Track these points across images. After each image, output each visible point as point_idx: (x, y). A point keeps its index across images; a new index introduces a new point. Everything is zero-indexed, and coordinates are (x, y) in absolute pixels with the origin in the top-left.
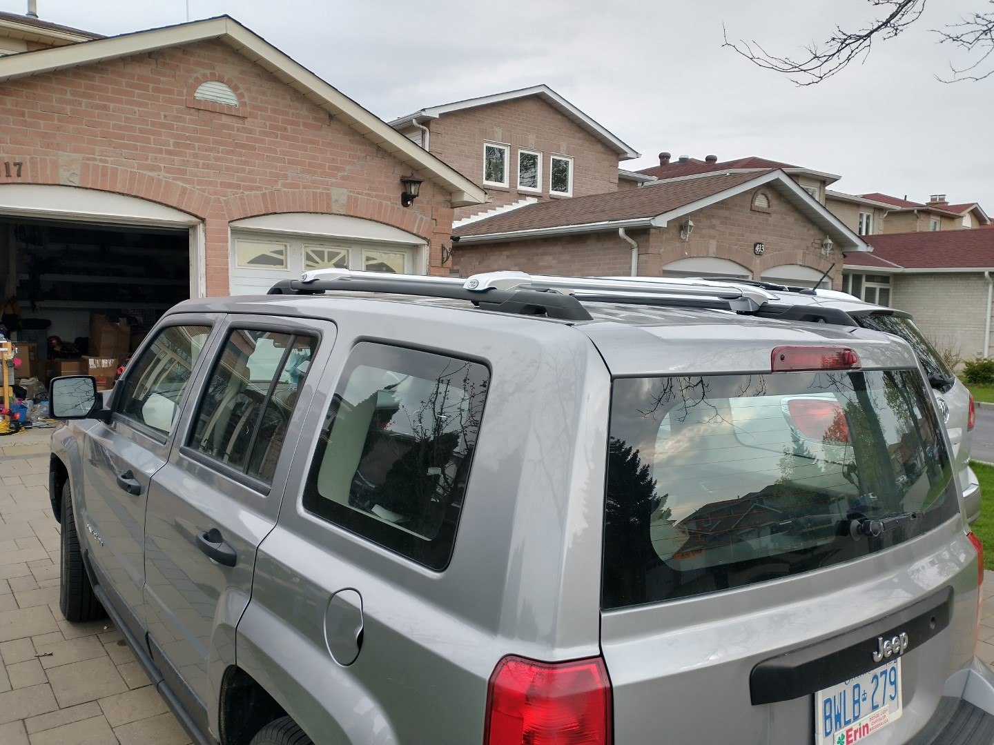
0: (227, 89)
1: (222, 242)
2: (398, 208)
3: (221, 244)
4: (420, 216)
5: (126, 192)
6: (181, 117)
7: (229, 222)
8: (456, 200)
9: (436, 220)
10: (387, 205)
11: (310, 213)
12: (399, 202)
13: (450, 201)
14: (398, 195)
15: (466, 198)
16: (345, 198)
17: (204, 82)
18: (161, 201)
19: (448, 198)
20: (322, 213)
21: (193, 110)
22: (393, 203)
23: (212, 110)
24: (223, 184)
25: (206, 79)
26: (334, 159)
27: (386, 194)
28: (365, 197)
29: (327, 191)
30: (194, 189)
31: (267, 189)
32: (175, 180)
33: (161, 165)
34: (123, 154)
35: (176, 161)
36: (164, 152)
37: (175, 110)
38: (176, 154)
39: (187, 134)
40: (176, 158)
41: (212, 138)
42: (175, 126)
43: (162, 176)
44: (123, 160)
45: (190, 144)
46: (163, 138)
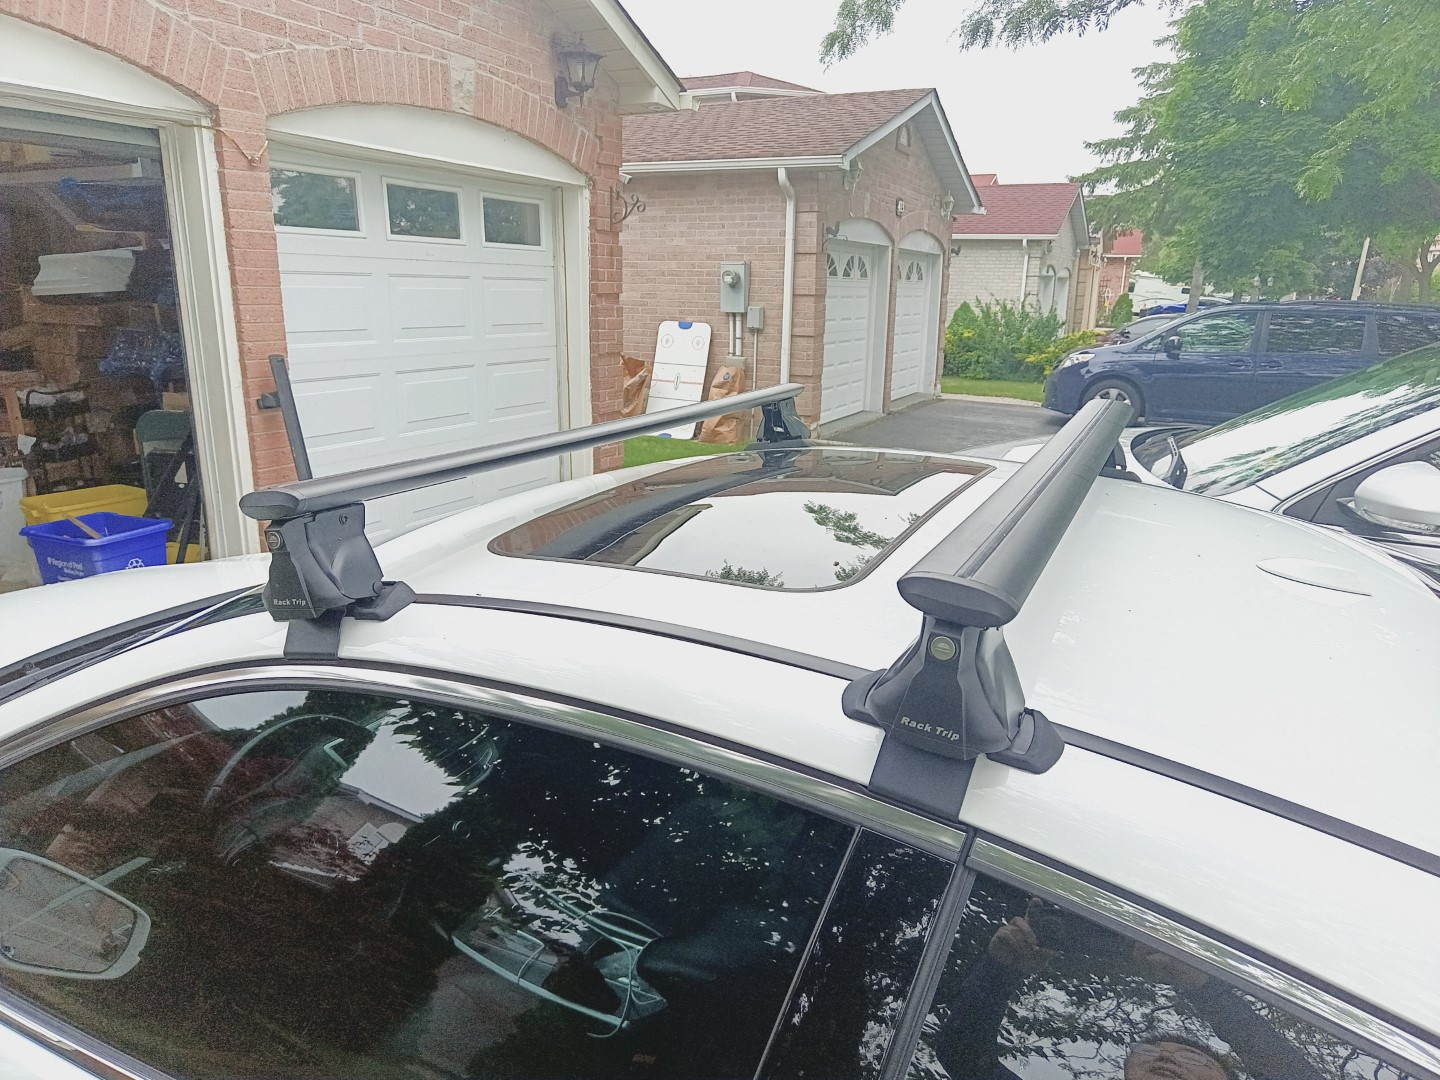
2: (551, 109)
4: (581, 129)
7: (268, 118)
8: (628, 100)
9: (600, 138)
10: (534, 101)
11: (416, 107)
12: (552, 98)
13: (618, 102)
14: (551, 83)
15: (656, 97)
16: (471, 78)
20: (433, 111)
22: (543, 99)
27: (532, 78)
28: (503, 81)
29: (444, 62)
30: (185, 23)
31: (336, 40)
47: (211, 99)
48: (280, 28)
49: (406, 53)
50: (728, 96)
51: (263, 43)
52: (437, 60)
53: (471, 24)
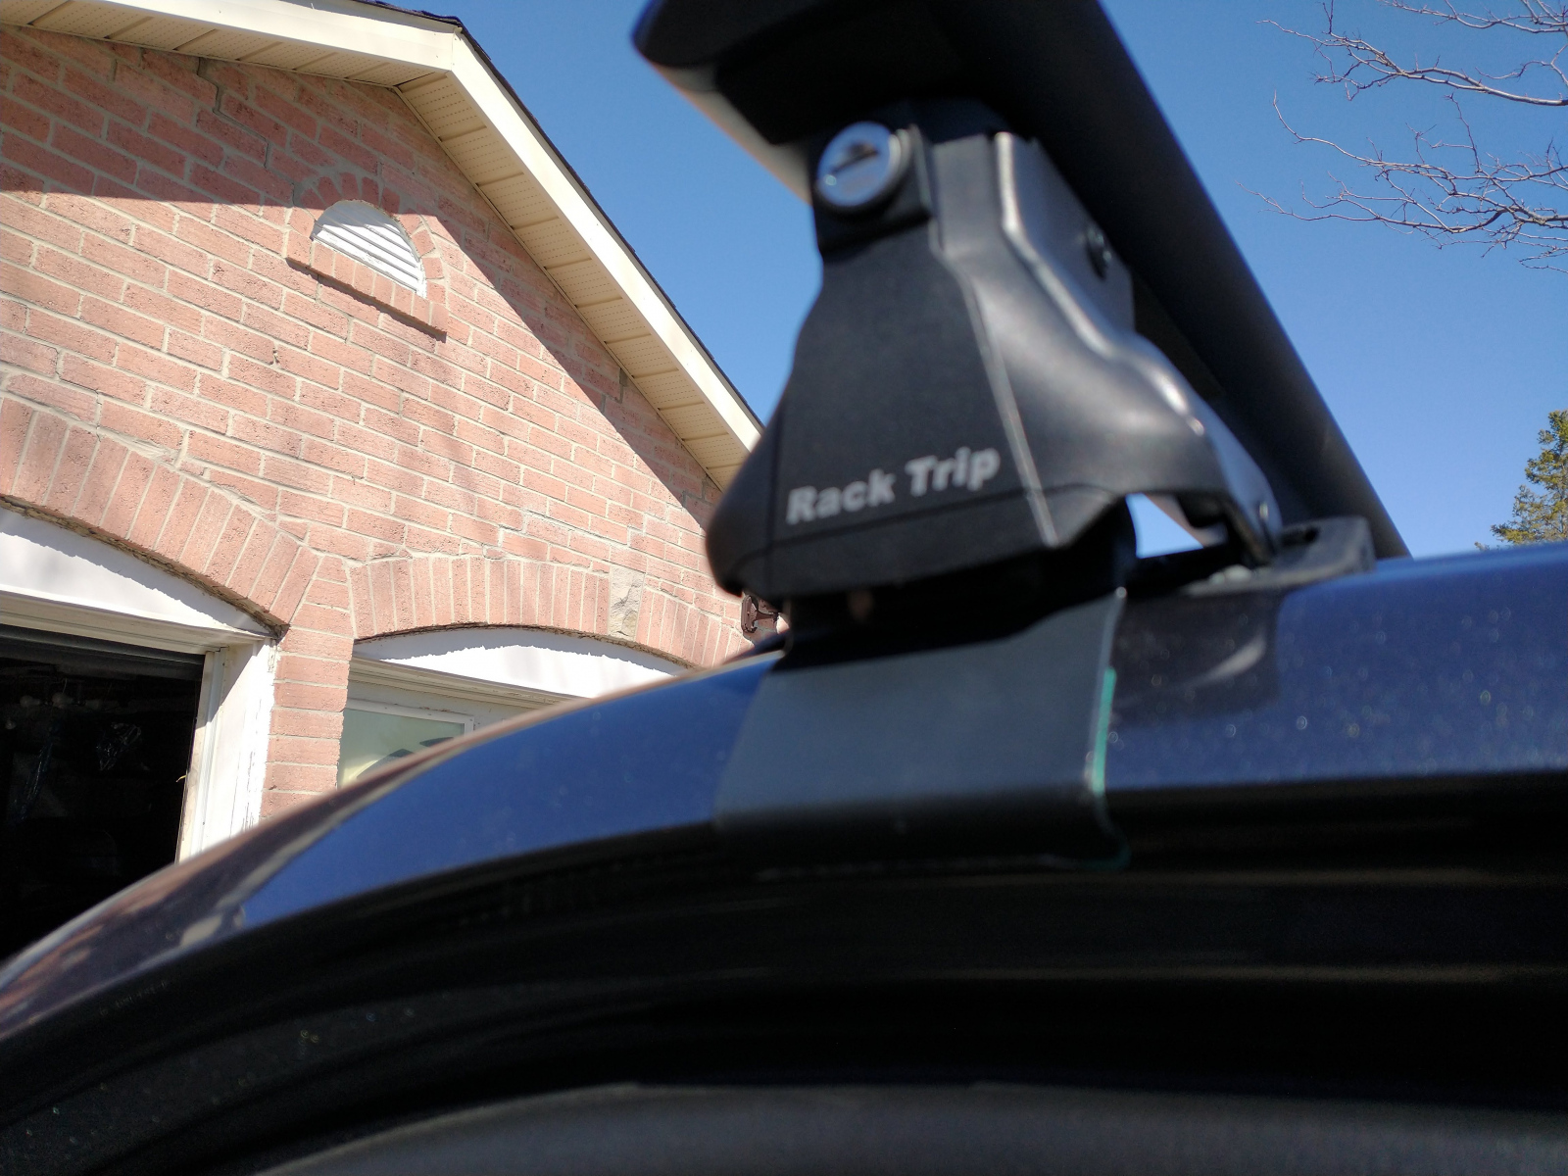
2: (734, 634)
6: (265, 286)
7: (357, 642)
11: (558, 631)
12: (738, 621)
14: (738, 604)
17: (343, 199)
20: (582, 636)
21: (305, 275)
23: (360, 288)
25: (350, 193)
32: (219, 485)
33: (182, 426)
34: (61, 363)
35: (230, 421)
36: (198, 384)
37: (251, 260)
38: (234, 400)
39: (277, 343)
40: (233, 412)
41: (343, 369)
42: (245, 308)
43: (178, 465)
44: (56, 382)
45: (279, 376)
46: (201, 339)
47: (284, 618)
48: (395, 532)
49: (556, 565)
51: (369, 549)
52: (596, 575)
53: (642, 533)
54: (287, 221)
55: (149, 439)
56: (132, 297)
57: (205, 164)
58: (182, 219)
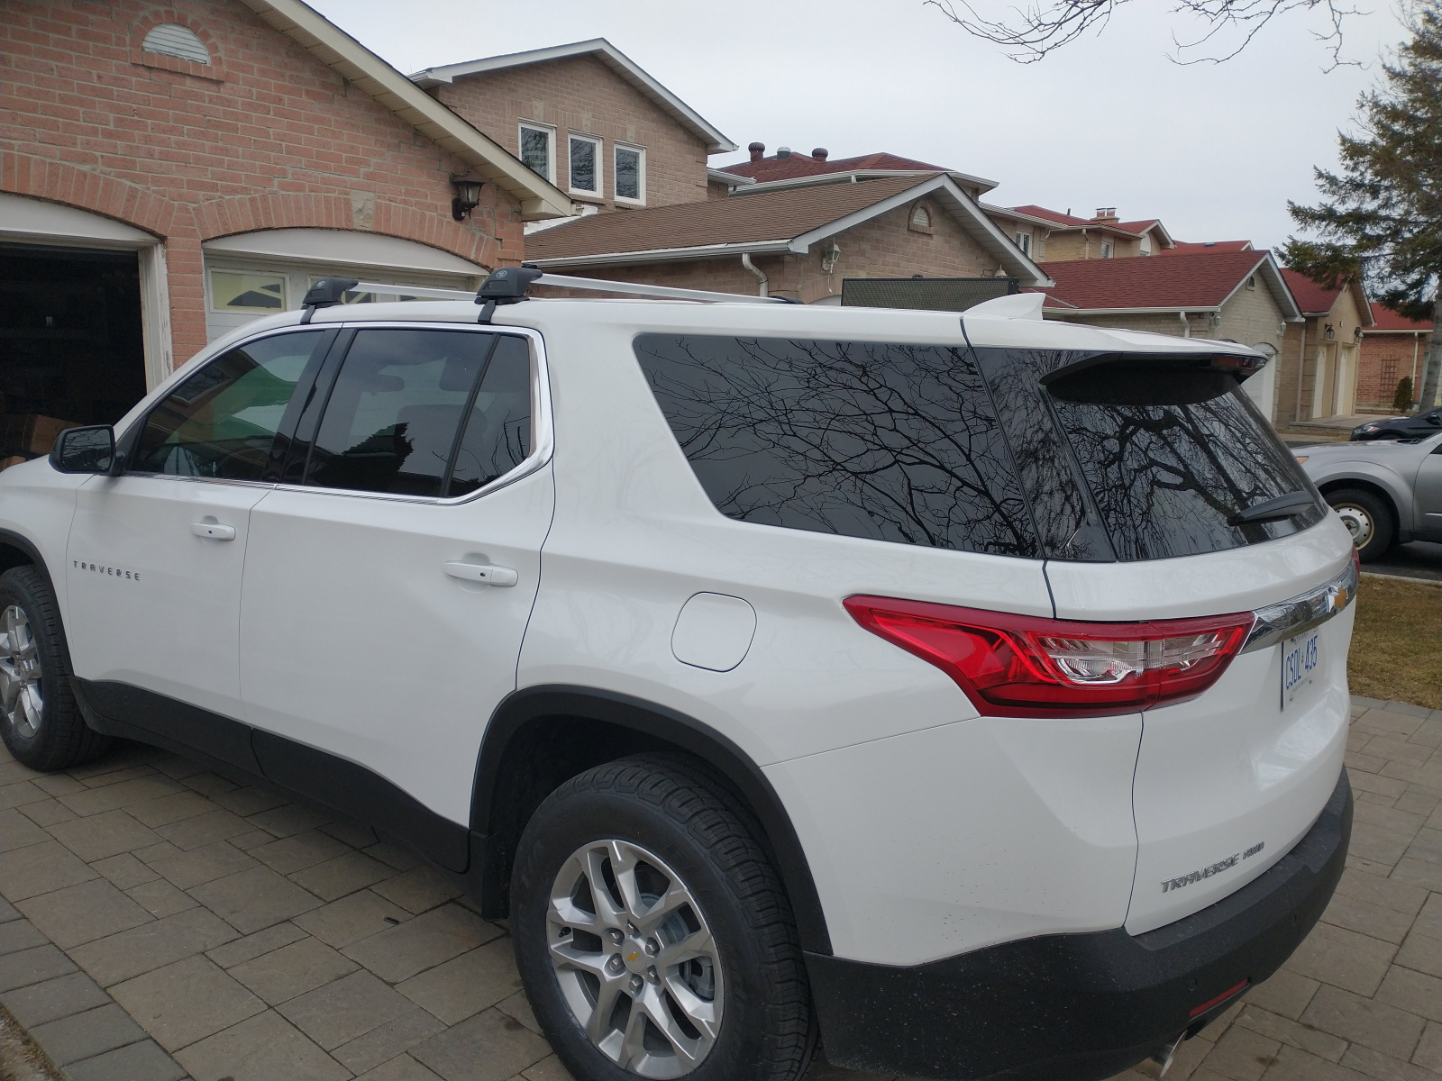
0: (192, 37)
1: (193, 272)
2: (448, 222)
3: (191, 275)
4: (478, 235)
5: (44, 196)
6: (123, 79)
7: (202, 242)
8: (527, 211)
9: (501, 240)
10: (432, 219)
11: (322, 228)
12: (450, 214)
13: (520, 213)
14: (449, 204)
15: (544, 208)
16: (370, 205)
17: (156, 25)
18: (99, 210)
19: (517, 207)
20: (339, 229)
21: (142, 69)
22: (441, 215)
23: (172, 70)
24: (192, 184)
25: (159, 20)
26: (352, 147)
27: (429, 201)
28: (401, 205)
29: (346, 196)
30: (148, 191)
31: (256, 191)
32: (119, 177)
33: (98, 154)
34: (37, 135)
35: (119, 147)
36: (100, 133)
37: (114, 68)
38: (119, 136)
39: (134, 105)
40: (119, 142)
41: (171, 111)
42: (115, 92)
43: (99, 171)
44: (37, 144)
45: (139, 121)
46: (98, 111)
47: (163, 233)
48: (214, 187)
49: (313, 194)
50: (848, 180)
51: (201, 197)
52: (341, 196)
53: (371, 170)
54: (128, 43)
55: (84, 161)
56: (62, 99)
57: (81, 27)
58: (77, 57)
